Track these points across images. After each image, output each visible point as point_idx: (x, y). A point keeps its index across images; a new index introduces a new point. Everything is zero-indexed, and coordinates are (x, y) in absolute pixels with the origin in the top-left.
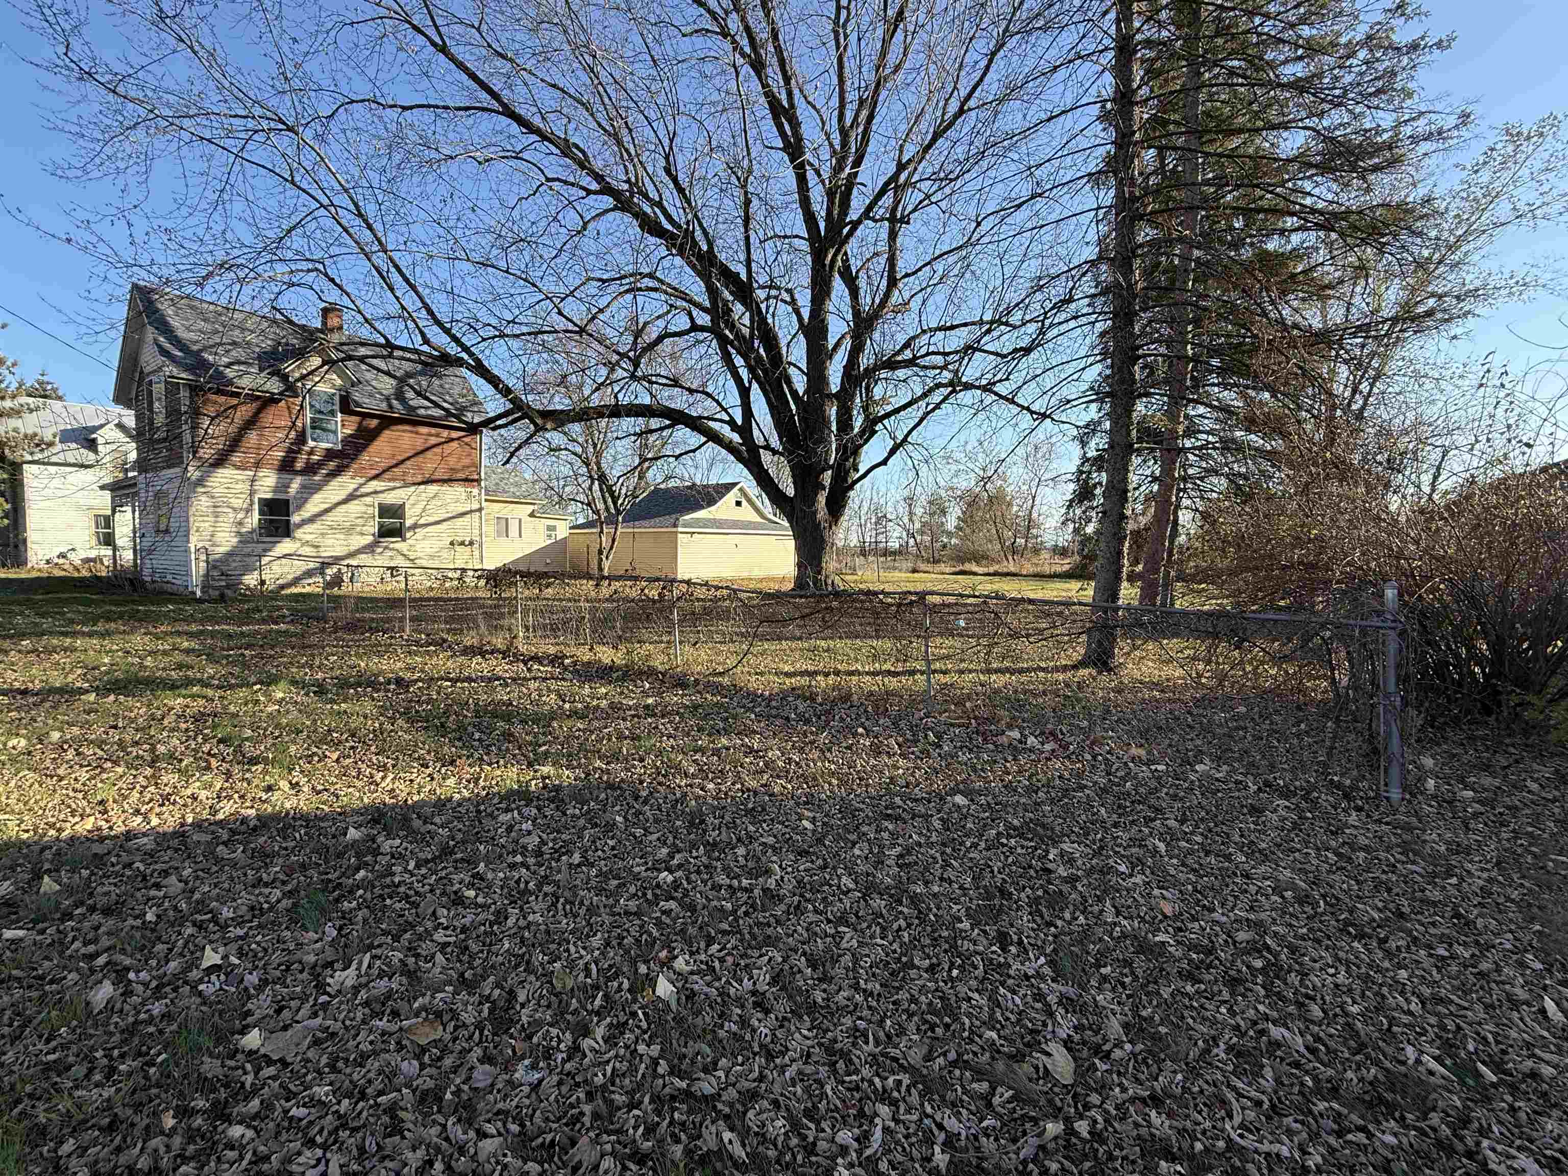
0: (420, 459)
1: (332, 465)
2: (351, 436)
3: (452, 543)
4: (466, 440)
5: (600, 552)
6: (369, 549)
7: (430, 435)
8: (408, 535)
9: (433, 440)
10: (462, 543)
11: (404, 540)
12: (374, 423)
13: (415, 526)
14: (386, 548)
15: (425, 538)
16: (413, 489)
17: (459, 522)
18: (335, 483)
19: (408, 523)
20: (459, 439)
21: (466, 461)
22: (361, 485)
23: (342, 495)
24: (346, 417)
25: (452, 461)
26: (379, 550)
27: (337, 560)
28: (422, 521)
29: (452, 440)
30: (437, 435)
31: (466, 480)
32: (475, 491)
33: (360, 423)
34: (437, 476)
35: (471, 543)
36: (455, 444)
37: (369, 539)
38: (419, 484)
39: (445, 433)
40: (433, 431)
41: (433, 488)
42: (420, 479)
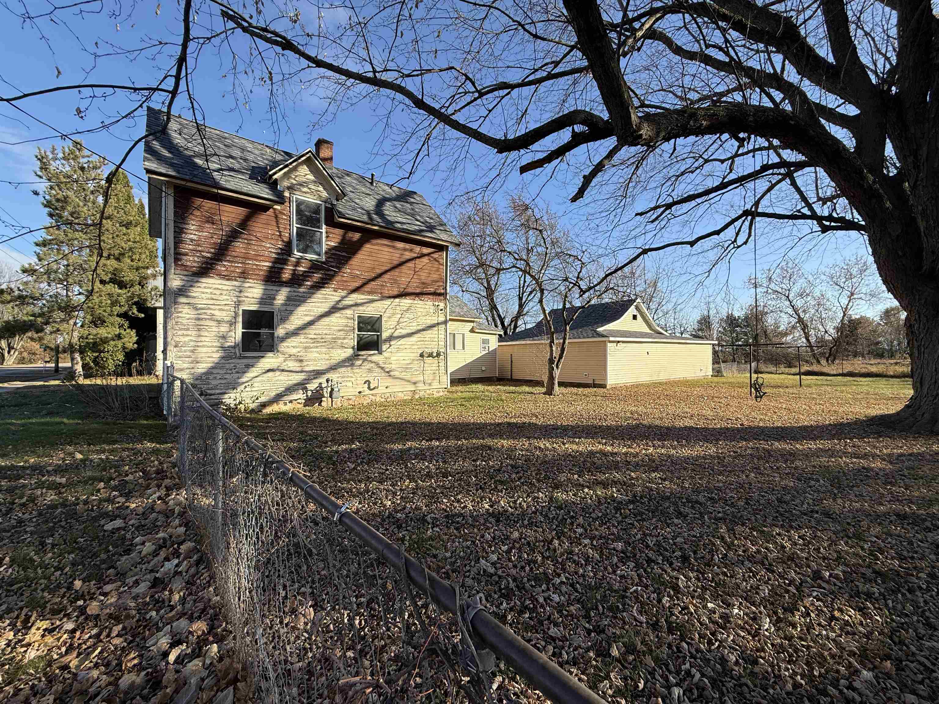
0: (396, 273)
1: (317, 276)
2: (335, 248)
3: (422, 355)
4: (436, 256)
5: (551, 361)
6: (349, 362)
7: (405, 250)
8: (384, 347)
9: (408, 255)
10: (430, 355)
11: (380, 353)
12: (357, 236)
13: (391, 338)
14: (365, 360)
15: (398, 350)
16: (388, 302)
17: (428, 334)
18: (320, 295)
19: (385, 335)
20: (428, 254)
21: (435, 276)
22: (343, 298)
23: (325, 308)
24: (332, 230)
25: (423, 275)
26: (359, 362)
27: (318, 374)
28: (396, 334)
29: (423, 255)
30: (411, 250)
31: (435, 294)
32: (442, 305)
33: (344, 236)
34: (410, 290)
35: (438, 355)
36: (425, 260)
37: (350, 352)
38: (395, 297)
39: (417, 249)
40: (408, 246)
41: (406, 302)
42: (396, 293)
